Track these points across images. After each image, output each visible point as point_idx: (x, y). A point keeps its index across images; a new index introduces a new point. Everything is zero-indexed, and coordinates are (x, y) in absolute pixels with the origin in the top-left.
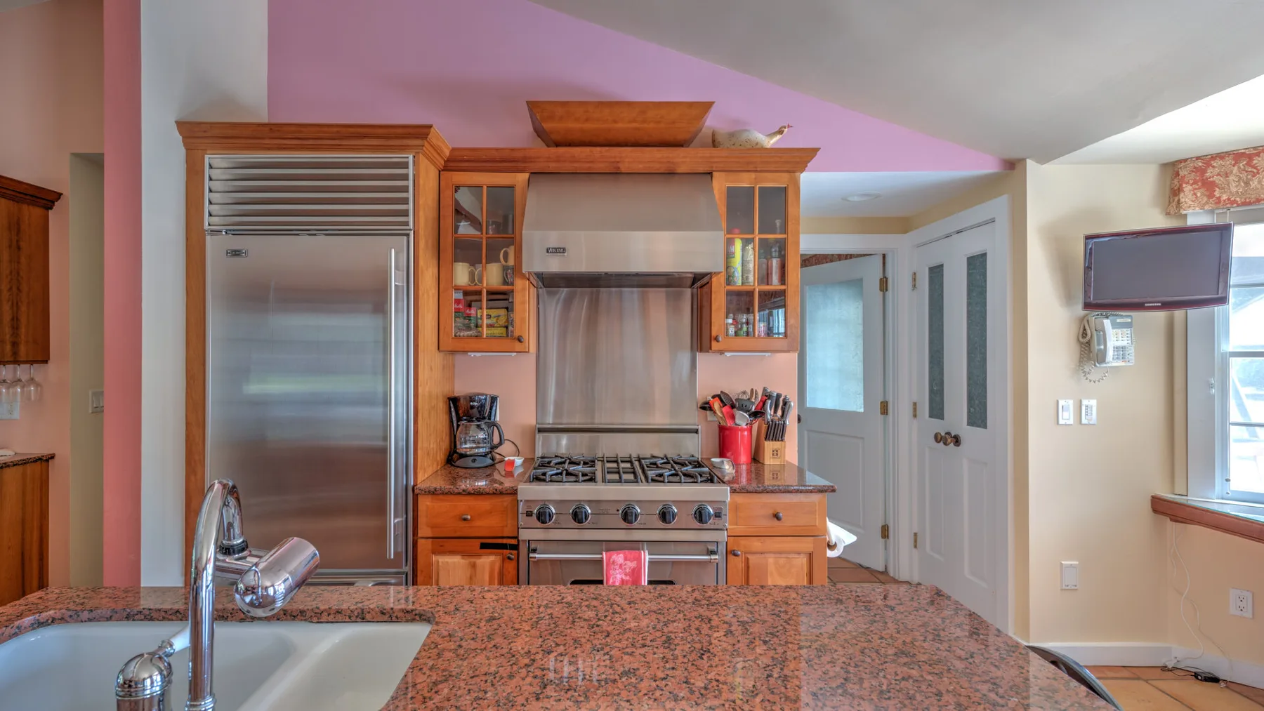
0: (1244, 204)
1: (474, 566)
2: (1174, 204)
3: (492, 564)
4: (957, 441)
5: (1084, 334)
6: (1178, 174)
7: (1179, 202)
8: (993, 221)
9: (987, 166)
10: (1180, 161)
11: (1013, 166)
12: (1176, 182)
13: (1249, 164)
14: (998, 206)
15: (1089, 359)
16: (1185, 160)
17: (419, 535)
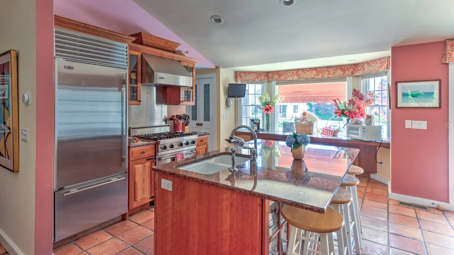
0: (245, 81)
1: (144, 166)
2: (236, 79)
3: (149, 164)
4: (202, 125)
5: (227, 102)
6: (237, 74)
7: (237, 79)
8: (212, 78)
9: (213, 67)
10: (237, 72)
11: (217, 67)
12: (236, 75)
13: (245, 74)
14: (214, 75)
15: (228, 107)
16: (238, 72)
17: (130, 160)
